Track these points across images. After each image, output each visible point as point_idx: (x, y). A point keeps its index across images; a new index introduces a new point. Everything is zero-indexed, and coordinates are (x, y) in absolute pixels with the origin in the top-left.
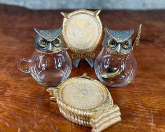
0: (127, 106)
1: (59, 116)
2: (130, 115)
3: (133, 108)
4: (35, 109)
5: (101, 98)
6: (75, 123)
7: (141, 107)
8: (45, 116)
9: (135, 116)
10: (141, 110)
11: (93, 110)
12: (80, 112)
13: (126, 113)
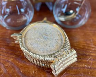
0: (81, 46)
1: (23, 58)
2: (84, 54)
3: (86, 47)
4: (2, 53)
5: (60, 42)
6: (37, 66)
7: (93, 46)
8: (11, 60)
9: (88, 55)
10: (93, 49)
11: (53, 56)
12: (41, 58)
13: (81, 53)
